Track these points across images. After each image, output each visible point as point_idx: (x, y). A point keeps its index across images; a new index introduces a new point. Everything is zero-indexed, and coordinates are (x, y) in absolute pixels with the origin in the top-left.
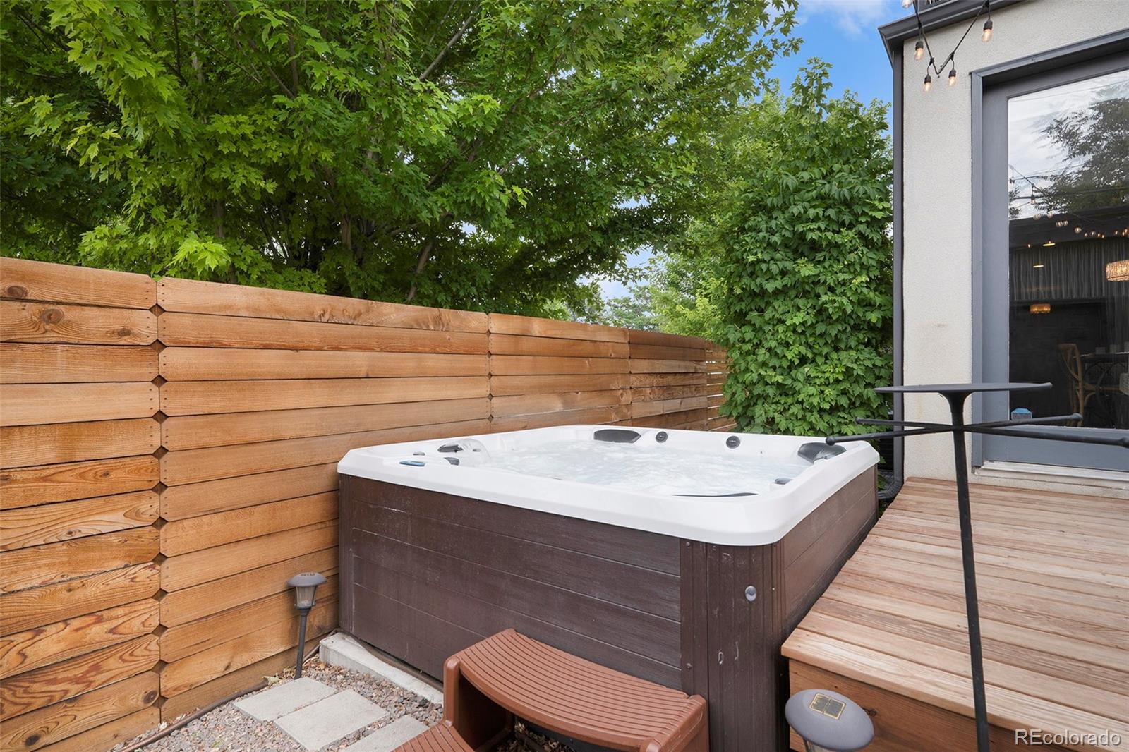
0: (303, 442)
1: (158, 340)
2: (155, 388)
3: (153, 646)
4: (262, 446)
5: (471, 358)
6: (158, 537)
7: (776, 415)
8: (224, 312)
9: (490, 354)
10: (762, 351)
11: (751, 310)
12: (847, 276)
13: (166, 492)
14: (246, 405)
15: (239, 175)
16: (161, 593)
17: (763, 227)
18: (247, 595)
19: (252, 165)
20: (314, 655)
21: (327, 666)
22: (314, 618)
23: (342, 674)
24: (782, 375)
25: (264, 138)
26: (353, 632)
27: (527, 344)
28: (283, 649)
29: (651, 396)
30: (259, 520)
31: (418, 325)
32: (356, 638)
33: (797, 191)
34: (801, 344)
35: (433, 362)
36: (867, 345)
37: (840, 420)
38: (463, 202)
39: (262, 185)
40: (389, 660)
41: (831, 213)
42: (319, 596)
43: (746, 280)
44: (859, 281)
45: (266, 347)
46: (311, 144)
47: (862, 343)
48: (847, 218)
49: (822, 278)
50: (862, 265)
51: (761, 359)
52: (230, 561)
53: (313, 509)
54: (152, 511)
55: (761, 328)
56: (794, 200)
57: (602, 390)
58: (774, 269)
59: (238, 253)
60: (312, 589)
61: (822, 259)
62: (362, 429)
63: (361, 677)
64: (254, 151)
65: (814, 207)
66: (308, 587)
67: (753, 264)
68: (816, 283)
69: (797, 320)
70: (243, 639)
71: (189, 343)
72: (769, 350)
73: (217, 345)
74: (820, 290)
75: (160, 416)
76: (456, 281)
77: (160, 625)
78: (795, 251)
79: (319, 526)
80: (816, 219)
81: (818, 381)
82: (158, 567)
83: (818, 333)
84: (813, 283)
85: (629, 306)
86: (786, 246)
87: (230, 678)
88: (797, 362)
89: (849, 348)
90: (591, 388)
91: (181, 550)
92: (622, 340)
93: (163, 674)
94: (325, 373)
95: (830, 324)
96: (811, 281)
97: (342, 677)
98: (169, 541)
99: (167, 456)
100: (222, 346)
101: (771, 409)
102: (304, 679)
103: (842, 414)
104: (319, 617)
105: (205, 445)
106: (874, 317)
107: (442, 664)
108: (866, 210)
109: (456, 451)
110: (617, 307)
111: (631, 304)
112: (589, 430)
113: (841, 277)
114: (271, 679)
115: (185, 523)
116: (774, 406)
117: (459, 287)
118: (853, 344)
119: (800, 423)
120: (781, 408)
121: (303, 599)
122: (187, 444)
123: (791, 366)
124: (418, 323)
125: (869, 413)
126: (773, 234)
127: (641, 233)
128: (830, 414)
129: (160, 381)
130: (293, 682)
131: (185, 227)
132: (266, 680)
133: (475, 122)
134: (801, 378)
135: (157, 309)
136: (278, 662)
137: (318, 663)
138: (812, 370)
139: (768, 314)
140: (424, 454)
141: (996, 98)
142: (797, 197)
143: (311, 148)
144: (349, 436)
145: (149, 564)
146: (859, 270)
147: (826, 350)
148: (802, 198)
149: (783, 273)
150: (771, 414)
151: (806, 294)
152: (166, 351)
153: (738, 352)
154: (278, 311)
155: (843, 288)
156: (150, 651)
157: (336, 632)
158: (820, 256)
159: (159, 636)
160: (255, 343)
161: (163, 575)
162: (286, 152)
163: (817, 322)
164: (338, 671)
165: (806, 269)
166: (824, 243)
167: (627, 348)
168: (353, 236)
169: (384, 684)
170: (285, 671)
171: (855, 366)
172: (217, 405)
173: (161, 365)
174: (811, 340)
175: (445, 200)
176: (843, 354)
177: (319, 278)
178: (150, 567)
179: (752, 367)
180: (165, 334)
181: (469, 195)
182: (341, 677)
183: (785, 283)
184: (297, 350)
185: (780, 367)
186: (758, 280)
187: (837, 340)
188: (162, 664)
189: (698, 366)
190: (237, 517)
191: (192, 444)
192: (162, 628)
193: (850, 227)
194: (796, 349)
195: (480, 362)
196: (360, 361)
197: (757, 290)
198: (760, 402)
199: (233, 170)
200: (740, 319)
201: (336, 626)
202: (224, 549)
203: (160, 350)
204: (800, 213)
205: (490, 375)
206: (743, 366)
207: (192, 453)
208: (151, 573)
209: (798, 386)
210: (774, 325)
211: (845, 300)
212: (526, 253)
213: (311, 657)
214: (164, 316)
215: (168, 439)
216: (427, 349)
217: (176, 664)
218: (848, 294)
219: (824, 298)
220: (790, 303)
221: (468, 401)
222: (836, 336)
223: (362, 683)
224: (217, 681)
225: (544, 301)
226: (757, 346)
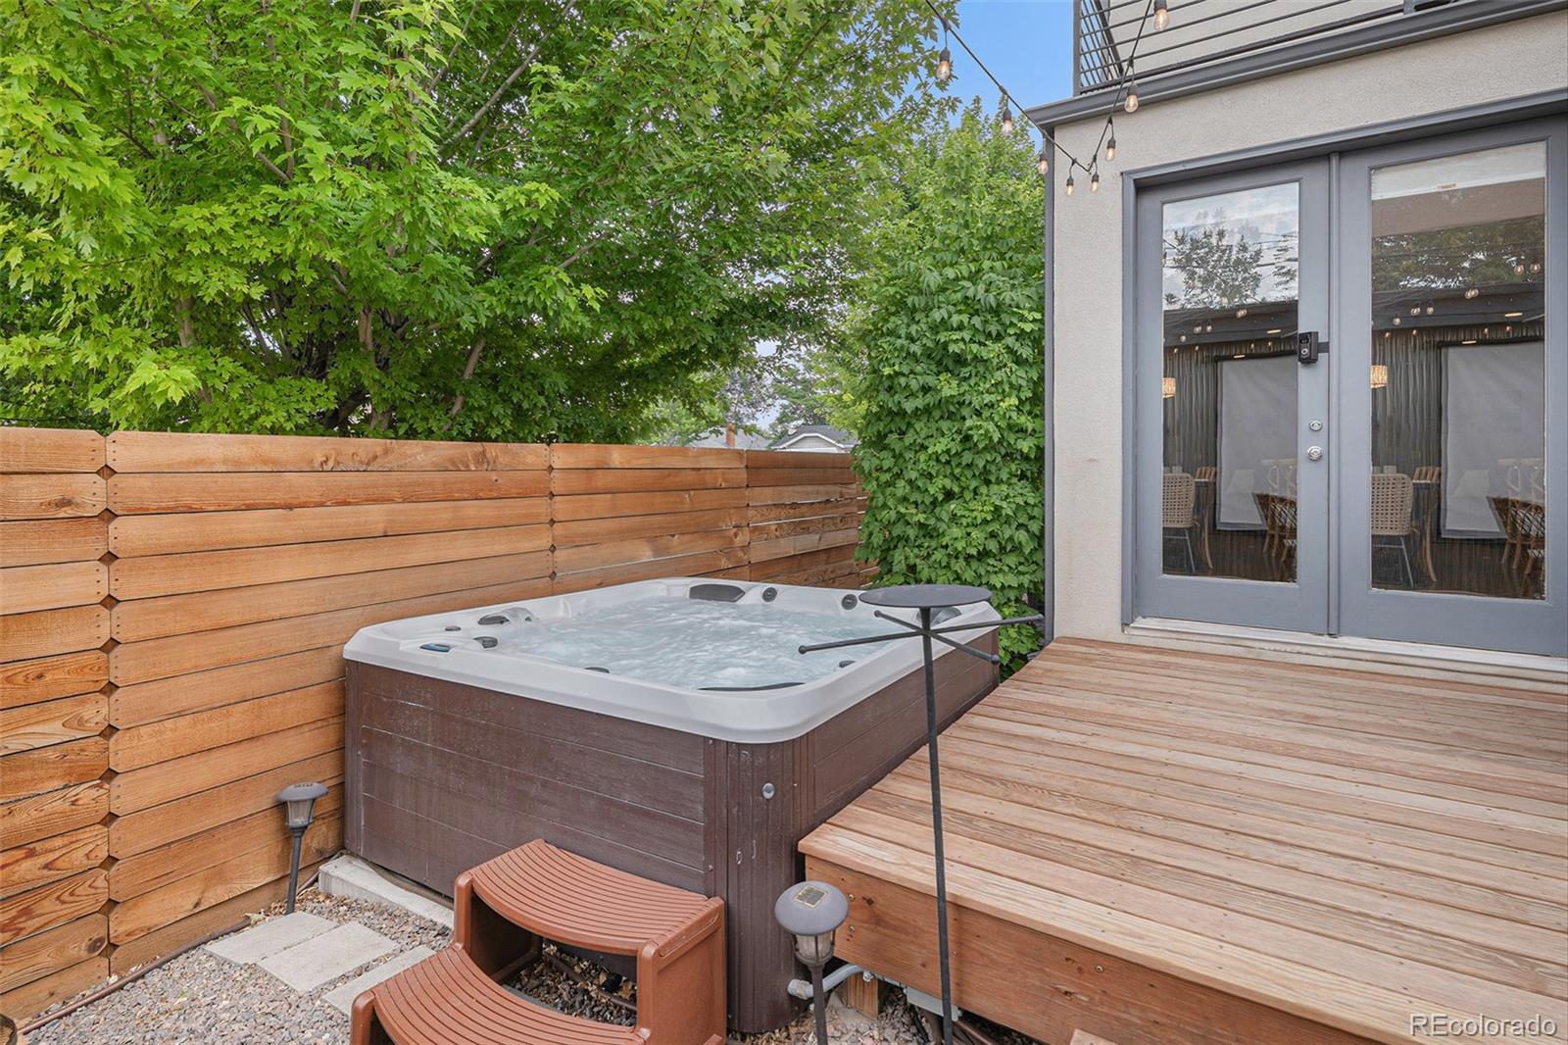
0: (298, 621)
1: (107, 509)
2: (103, 568)
3: (101, 883)
4: (244, 630)
5: (527, 501)
6: (107, 749)
7: (918, 561)
8: (196, 468)
9: (552, 495)
10: (901, 483)
11: (891, 432)
12: (993, 398)
13: (117, 694)
14: (224, 581)
15: (214, 279)
16: (111, 818)
17: (903, 332)
18: (224, 814)
19: (232, 265)
20: (311, 884)
21: (328, 896)
22: (313, 838)
23: (346, 904)
24: (925, 512)
25: (248, 232)
26: (361, 854)
27: (602, 479)
28: (270, 879)
29: (778, 533)
30: (238, 721)
31: (454, 465)
32: (365, 860)
33: (942, 290)
34: (945, 476)
35: (473, 510)
36: (1022, 477)
37: (989, 568)
38: (519, 303)
39: (246, 291)
40: (406, 885)
41: (977, 321)
42: (319, 811)
43: (883, 396)
44: (1007, 404)
45: (250, 507)
46: (311, 243)
47: (1016, 476)
48: (993, 328)
49: (967, 398)
50: (1011, 385)
51: (900, 493)
52: (201, 774)
53: (314, 704)
54: (99, 718)
55: (901, 455)
56: (939, 302)
57: (706, 531)
58: (914, 384)
59: (212, 367)
60: (308, 804)
61: (967, 375)
62: (377, 600)
63: (370, 907)
64: (234, 249)
65: (960, 312)
66: (305, 801)
67: (890, 376)
68: (961, 404)
69: (939, 448)
70: (217, 869)
71: (148, 509)
72: (910, 482)
73: (185, 509)
74: (965, 412)
75: (110, 602)
76: (518, 389)
77: (109, 856)
78: (939, 363)
79: (319, 724)
80: (960, 328)
81: (964, 521)
82: (107, 786)
83: (964, 464)
84: (958, 403)
85: (796, 382)
86: (929, 357)
87: (201, 917)
88: (941, 497)
89: (999, 482)
90: (693, 529)
91: (137, 763)
92: (736, 464)
93: (112, 916)
94: (327, 534)
95: (978, 453)
96: (955, 401)
97: (348, 908)
98: (120, 753)
99: (118, 650)
100: (190, 510)
101: (912, 554)
102: (299, 913)
103: (991, 561)
104: (320, 836)
105: (168, 633)
106: (1025, 445)
107: (453, 882)
108: (1015, 321)
109: (502, 622)
110: (780, 382)
111: (799, 378)
112: (681, 586)
113: (988, 398)
114: (255, 917)
115: (143, 730)
116: (916, 550)
117: (521, 397)
118: (1004, 476)
119: (944, 571)
120: (924, 553)
121: (297, 816)
122: (142, 634)
123: (934, 503)
124: (453, 463)
125: (1022, 560)
126: (913, 340)
127: (764, 327)
128: (979, 560)
129: (109, 558)
130: (283, 918)
131: (138, 340)
132: (248, 918)
133: (528, 214)
134: (945, 517)
135: (107, 471)
136: (266, 894)
137: (316, 894)
138: (959, 507)
139: (909, 439)
140: (459, 629)
141: (1150, 201)
142: (942, 299)
143: (311, 247)
144: (361, 610)
145: (95, 783)
146: (1007, 390)
147: (973, 484)
148: (947, 299)
149: (926, 389)
150: (912, 561)
151: (951, 416)
152: (117, 522)
153: (875, 483)
154: (265, 462)
155: (991, 410)
156: (96, 888)
157: (342, 854)
158: (965, 371)
159: (108, 870)
160: (235, 503)
161: (114, 794)
162: (277, 250)
163: (963, 450)
164: (342, 902)
165: (949, 388)
166: (969, 357)
167: (743, 475)
168: (374, 332)
169: (397, 913)
170: (273, 905)
171: (1004, 504)
172: (184, 584)
173: (111, 539)
174: (957, 471)
175: (495, 299)
176: (994, 488)
177: (327, 390)
178: (97, 785)
179: (890, 503)
180: (118, 500)
181: (526, 294)
182: (345, 908)
183: (927, 401)
184: (291, 509)
185: (923, 502)
186: (896, 397)
187: (986, 471)
188: (112, 904)
189: (844, 490)
190: (210, 719)
191: (153, 632)
192: (112, 860)
193: (999, 337)
194: (940, 482)
195: (540, 507)
196: (375, 516)
197: (895, 409)
198: (900, 545)
199: (205, 272)
200: (879, 442)
201: (341, 848)
202: (193, 760)
203: (109, 521)
204: (943, 319)
205: (552, 522)
206: (881, 500)
207: (151, 643)
208: (98, 794)
209: (942, 527)
210: (916, 452)
211: (991, 427)
212: (619, 345)
213: (307, 887)
214: (115, 479)
215: (119, 629)
216: (466, 496)
217: (130, 904)
218: (996, 419)
219: (969, 423)
220: (933, 425)
221: (523, 556)
222: (985, 466)
223: (371, 914)
224: (183, 923)
225: (646, 404)
226: (898, 476)
